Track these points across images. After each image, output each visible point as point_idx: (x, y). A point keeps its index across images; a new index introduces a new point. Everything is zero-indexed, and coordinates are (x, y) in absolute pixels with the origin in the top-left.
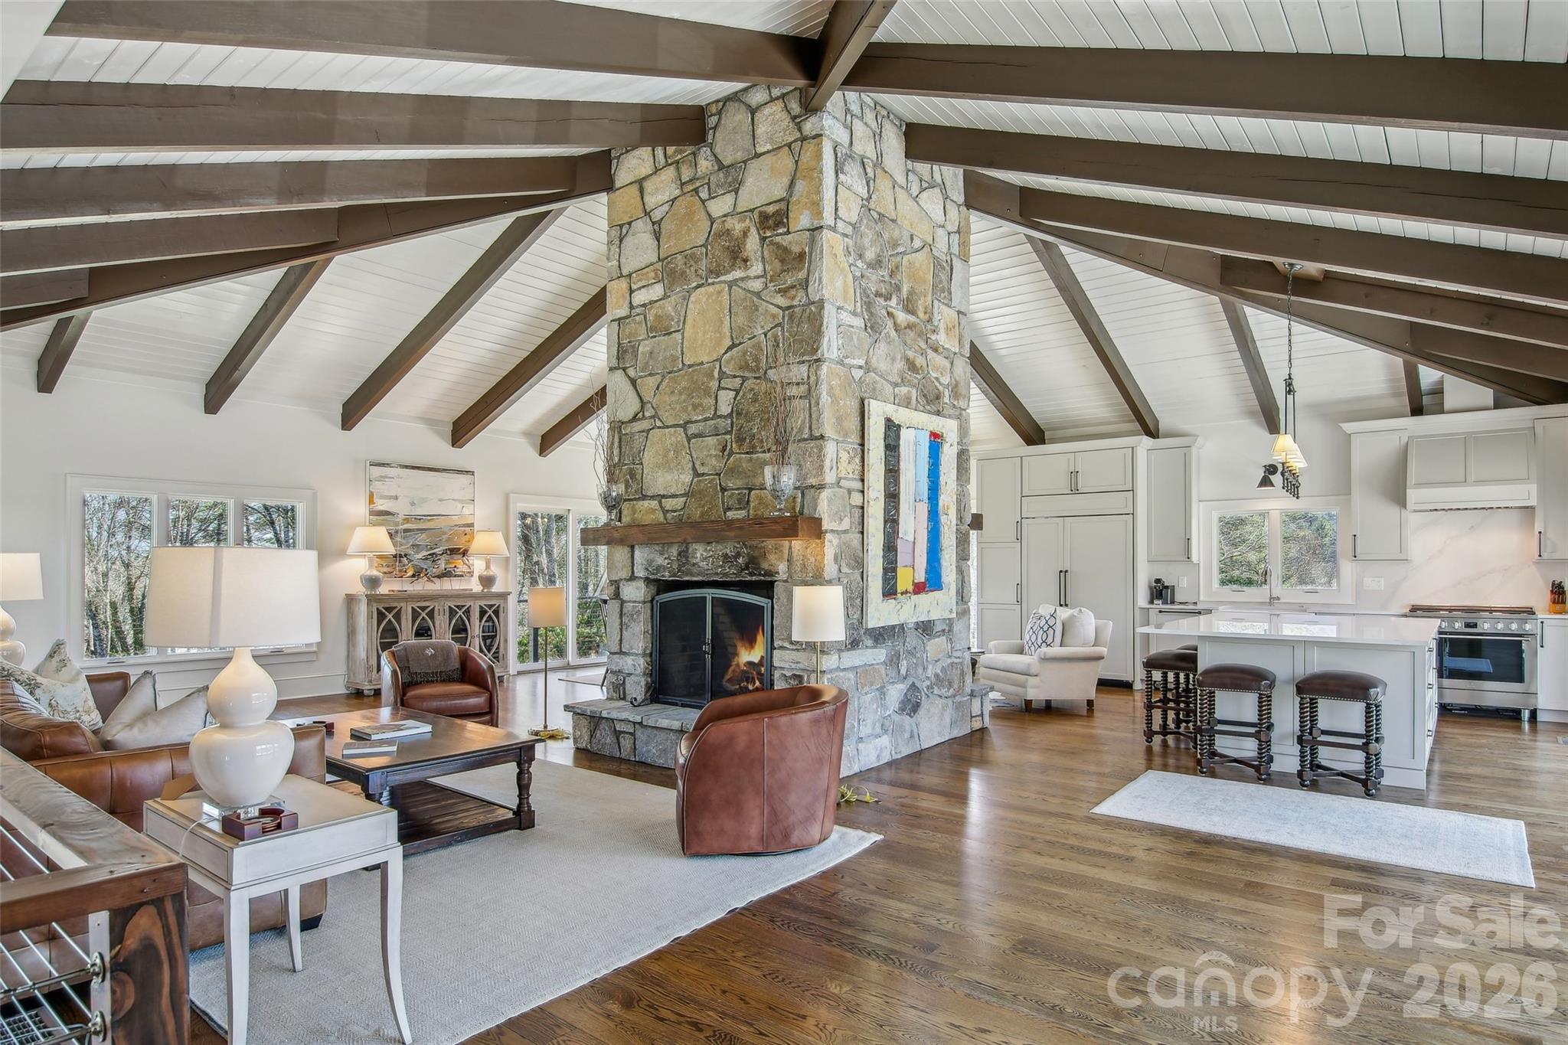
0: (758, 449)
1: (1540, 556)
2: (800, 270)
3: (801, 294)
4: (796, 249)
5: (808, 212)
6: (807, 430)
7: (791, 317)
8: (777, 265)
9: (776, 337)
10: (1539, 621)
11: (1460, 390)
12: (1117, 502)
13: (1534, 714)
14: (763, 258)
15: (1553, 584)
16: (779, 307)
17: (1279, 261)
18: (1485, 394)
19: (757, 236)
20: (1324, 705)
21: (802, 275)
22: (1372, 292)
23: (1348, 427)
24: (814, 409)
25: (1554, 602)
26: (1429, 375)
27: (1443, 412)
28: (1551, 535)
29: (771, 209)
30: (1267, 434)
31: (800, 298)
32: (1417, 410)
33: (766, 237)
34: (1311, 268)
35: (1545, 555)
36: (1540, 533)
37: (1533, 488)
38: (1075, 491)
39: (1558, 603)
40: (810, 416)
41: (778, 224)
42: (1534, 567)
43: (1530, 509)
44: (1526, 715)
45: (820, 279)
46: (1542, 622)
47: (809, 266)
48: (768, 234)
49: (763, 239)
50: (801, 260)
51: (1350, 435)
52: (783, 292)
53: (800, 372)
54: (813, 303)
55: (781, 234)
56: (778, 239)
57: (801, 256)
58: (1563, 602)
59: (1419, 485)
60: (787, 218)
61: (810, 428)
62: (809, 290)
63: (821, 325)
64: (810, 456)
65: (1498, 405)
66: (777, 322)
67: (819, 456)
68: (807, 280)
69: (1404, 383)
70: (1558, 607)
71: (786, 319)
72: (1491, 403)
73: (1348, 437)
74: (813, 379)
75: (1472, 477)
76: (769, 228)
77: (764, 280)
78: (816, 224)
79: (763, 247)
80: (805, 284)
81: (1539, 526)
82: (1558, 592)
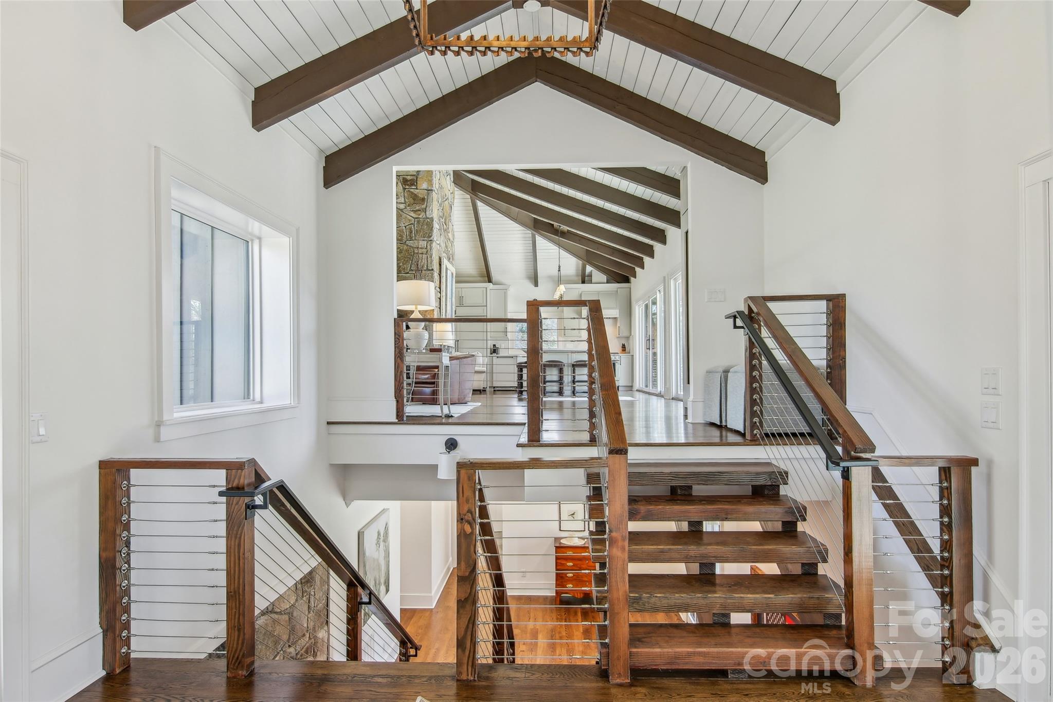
0: (402, 272)
1: (619, 334)
2: (423, 205)
3: (423, 214)
4: (421, 196)
5: (427, 183)
6: (426, 267)
7: (418, 222)
8: (412, 201)
9: (411, 229)
10: (619, 356)
11: (598, 276)
14: (404, 196)
15: (623, 344)
16: (413, 217)
17: (556, 224)
18: (604, 278)
19: (402, 187)
20: (577, 369)
21: (424, 206)
22: (581, 239)
24: (429, 259)
25: (623, 351)
26: (589, 269)
27: (591, 283)
28: (622, 327)
29: (409, 178)
30: (534, 287)
31: (422, 215)
32: (583, 282)
33: (406, 188)
34: (565, 228)
36: (619, 327)
37: (617, 311)
40: (427, 261)
41: (412, 185)
42: (617, 339)
43: (615, 318)
45: (432, 210)
47: (427, 204)
48: (407, 187)
49: (404, 189)
50: (423, 201)
52: (415, 211)
53: (423, 244)
54: (428, 218)
55: (413, 189)
56: (412, 190)
57: (423, 199)
58: (625, 350)
60: (417, 183)
61: (427, 266)
62: (427, 213)
63: (433, 227)
64: (427, 276)
65: (607, 282)
66: (411, 223)
67: (432, 277)
68: (426, 209)
69: (581, 272)
70: (624, 352)
71: (416, 222)
72: (605, 281)
74: (429, 247)
76: (408, 185)
77: (405, 205)
78: (429, 188)
79: (404, 192)
80: (425, 210)
81: (618, 325)
82: (624, 347)
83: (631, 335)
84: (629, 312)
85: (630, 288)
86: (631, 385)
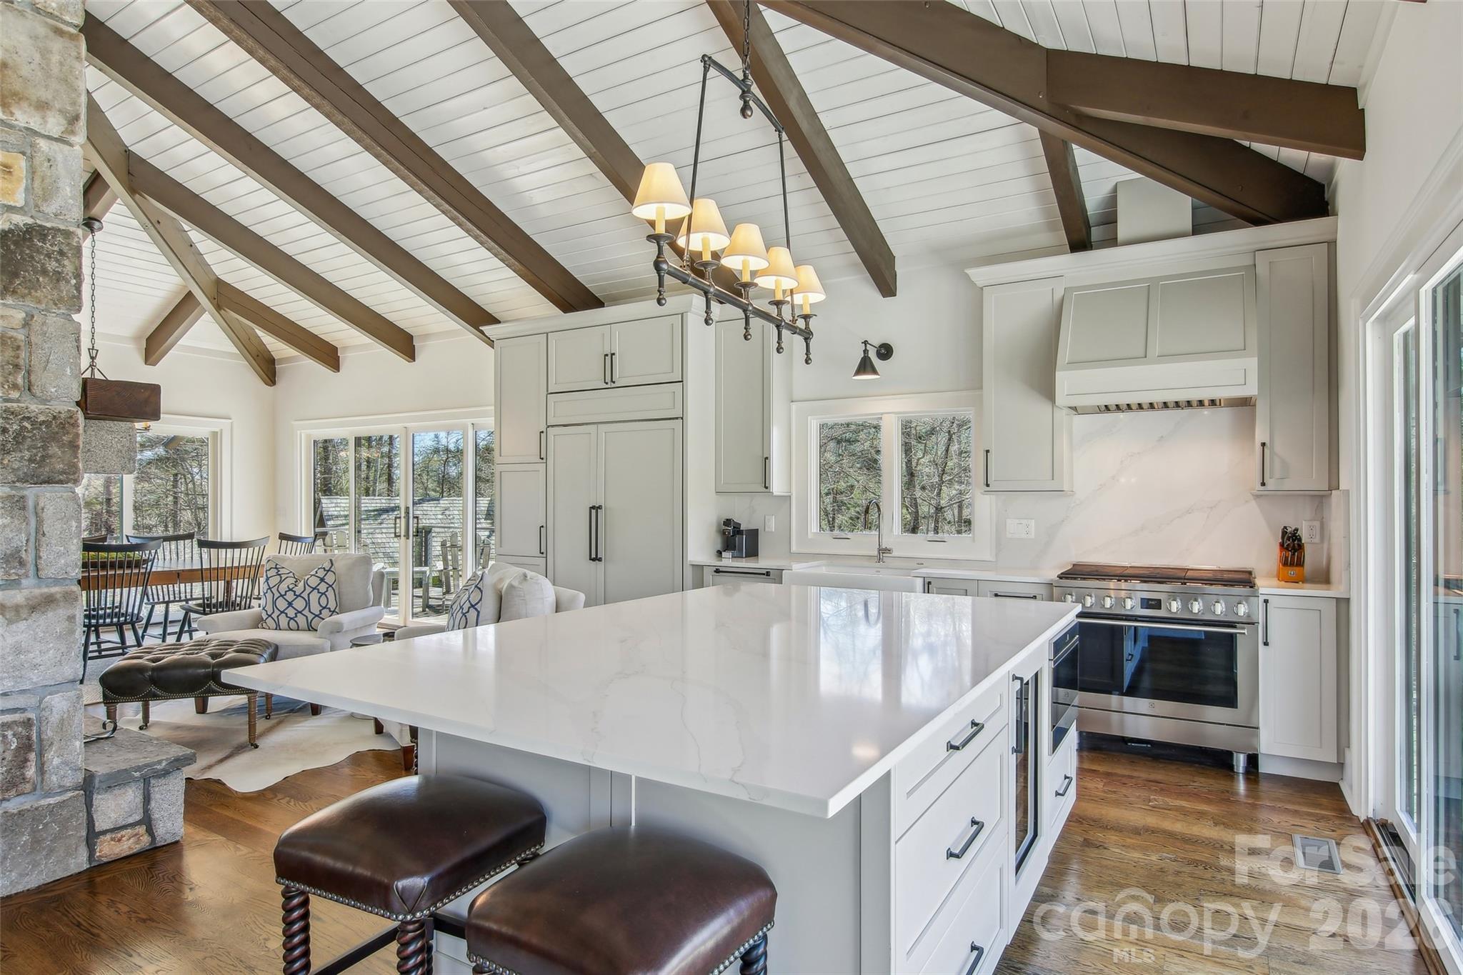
1: (1263, 484)
10: (1261, 599)
12: (659, 401)
13: (1253, 760)
15: (1284, 533)
18: (1180, 209)
23: (980, 275)
25: (1285, 565)
27: (1118, 244)
28: (1280, 447)
30: (879, 298)
32: (1079, 243)
35: (1270, 484)
36: (1263, 445)
37: (1252, 363)
38: (610, 382)
39: (1292, 565)
42: (1253, 503)
43: (1245, 403)
44: (1240, 762)
46: (1266, 601)
51: (982, 289)
58: (1300, 563)
59: (1074, 364)
65: (1198, 228)
70: (1292, 572)
72: (1187, 224)
73: (979, 293)
75: (1155, 349)
81: (1261, 434)
82: (1292, 546)
83: (1334, 484)
84: (1322, 351)
85: (1332, 245)
86: (1333, 759)
